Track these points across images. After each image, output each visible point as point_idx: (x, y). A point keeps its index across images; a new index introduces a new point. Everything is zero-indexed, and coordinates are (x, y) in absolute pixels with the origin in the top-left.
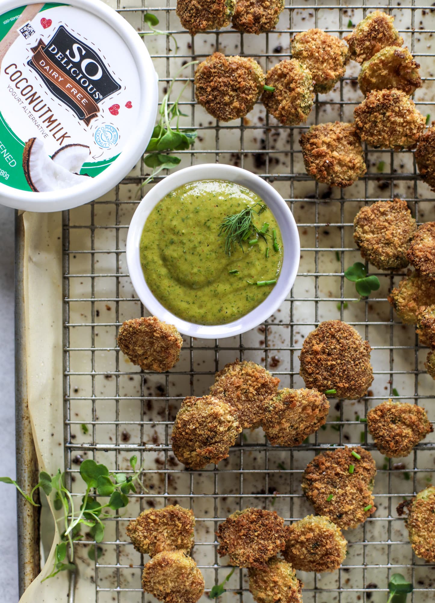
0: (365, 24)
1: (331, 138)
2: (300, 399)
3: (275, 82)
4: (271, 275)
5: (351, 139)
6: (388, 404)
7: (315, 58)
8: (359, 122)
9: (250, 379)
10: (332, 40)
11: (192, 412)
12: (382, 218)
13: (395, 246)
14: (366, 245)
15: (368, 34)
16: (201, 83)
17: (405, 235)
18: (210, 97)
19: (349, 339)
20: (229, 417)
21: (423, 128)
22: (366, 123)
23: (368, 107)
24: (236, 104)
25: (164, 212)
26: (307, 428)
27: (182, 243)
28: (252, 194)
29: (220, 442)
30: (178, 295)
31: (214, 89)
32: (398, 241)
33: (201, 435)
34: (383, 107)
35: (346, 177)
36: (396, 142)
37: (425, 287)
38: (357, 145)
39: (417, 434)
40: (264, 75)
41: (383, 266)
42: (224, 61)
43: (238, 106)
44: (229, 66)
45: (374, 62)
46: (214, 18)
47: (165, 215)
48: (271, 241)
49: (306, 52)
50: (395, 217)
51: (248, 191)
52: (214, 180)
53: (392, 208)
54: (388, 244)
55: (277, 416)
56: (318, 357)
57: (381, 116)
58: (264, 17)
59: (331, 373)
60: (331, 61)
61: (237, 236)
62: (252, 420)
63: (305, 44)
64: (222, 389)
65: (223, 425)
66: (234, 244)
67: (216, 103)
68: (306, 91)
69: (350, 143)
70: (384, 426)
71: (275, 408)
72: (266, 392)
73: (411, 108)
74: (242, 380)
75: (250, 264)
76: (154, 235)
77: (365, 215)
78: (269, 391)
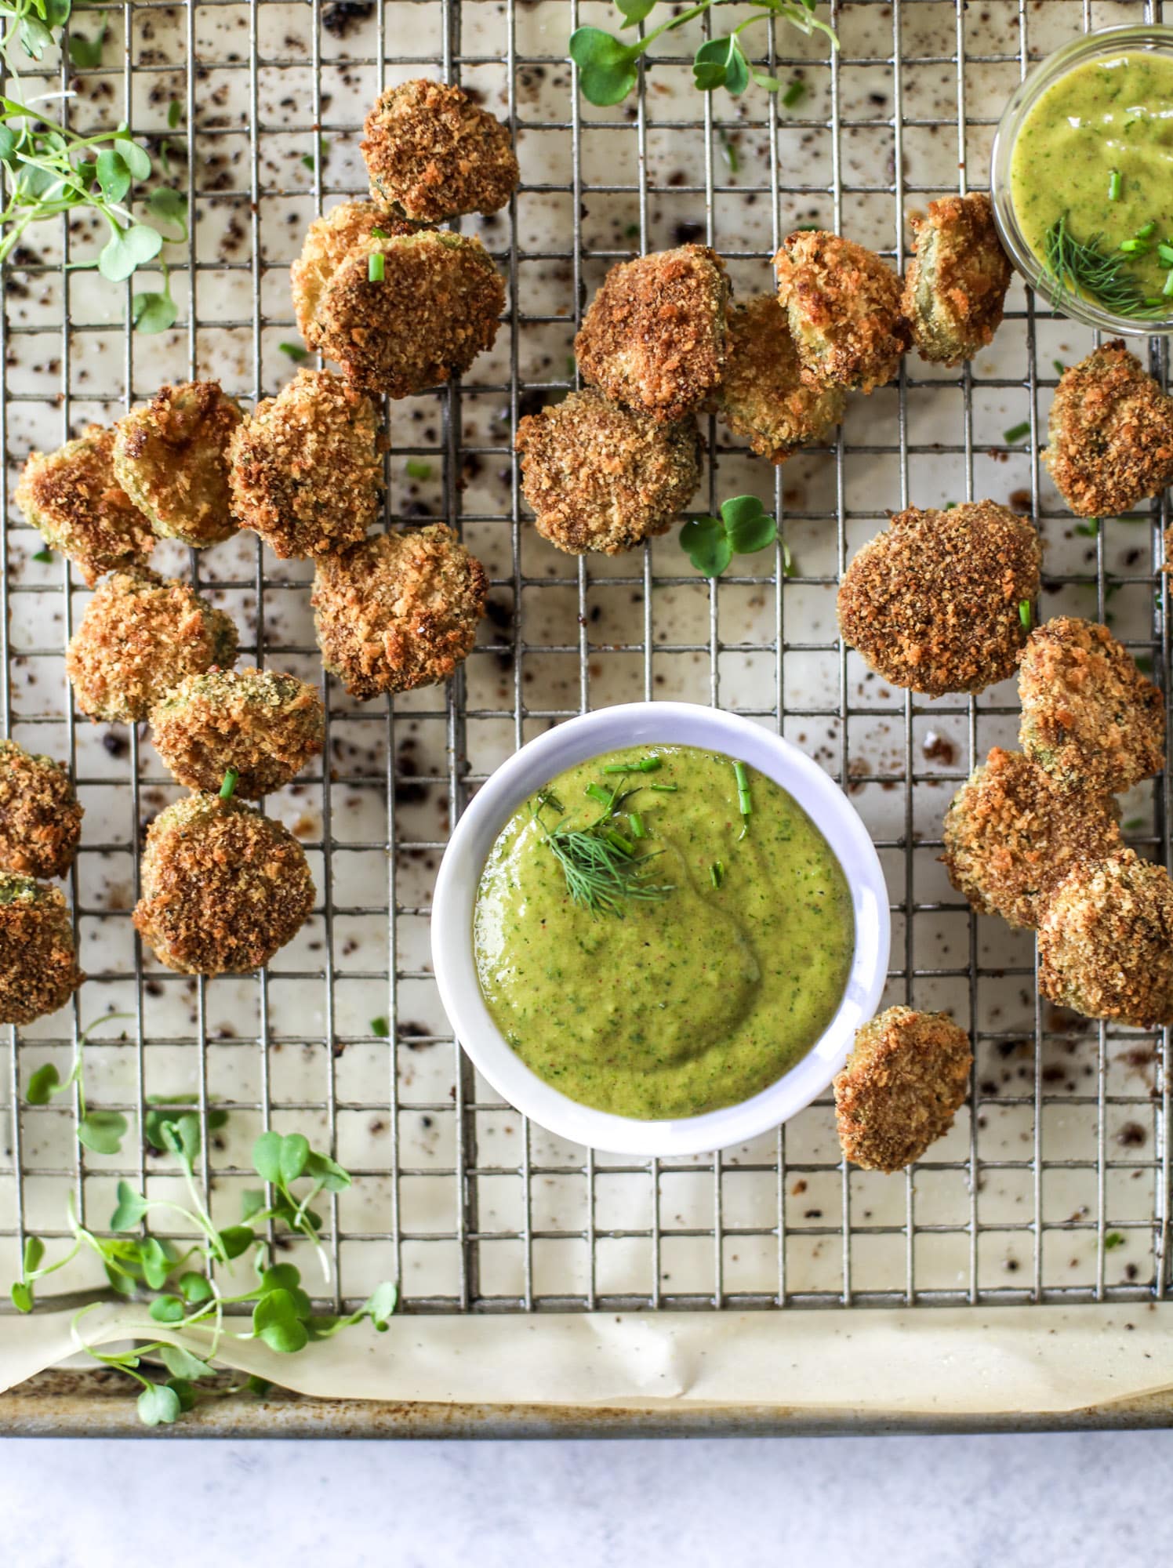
0: (53, 531)
1: (357, 620)
2: (1051, 701)
3: (212, 769)
4: (722, 777)
5: (358, 564)
6: (1054, 462)
7: (148, 664)
8: (317, 547)
9: (993, 827)
10: (96, 616)
11: (1081, 981)
12: (569, 483)
13: (641, 450)
14: (640, 526)
15: (79, 522)
16: (215, 962)
17: (613, 423)
18: (252, 938)
19: (889, 569)
20: (1097, 886)
21: (330, 378)
22: (320, 531)
23: (279, 526)
24: (271, 870)
25: (561, 1059)
26: (1119, 675)
27: (639, 1014)
28: (510, 828)
29: (1159, 908)
30: (775, 1019)
31: (231, 928)
32: (630, 439)
33: (1141, 956)
34: (276, 488)
35: (461, 578)
36: (366, 449)
37: (749, 367)
38: (374, 550)
39: (1133, 386)
40: (193, 797)
41: (693, 478)
42: (157, 905)
43: (276, 865)
44: (170, 892)
45: (157, 510)
46: (43, 931)
47: (568, 1056)
48: (633, 779)
49: (132, 687)
50: (564, 450)
51: (501, 840)
52: (472, 929)
53: (541, 456)
54: (636, 468)
55: (1094, 761)
56: (935, 650)
57: (302, 492)
58: (38, 797)
59: (977, 615)
60: (154, 623)
61: (621, 869)
62: (1100, 820)
63: (110, 688)
64: (1019, 901)
65: (1116, 901)
66: (643, 876)
67: (269, 921)
68: (240, 693)
69: (371, 567)
70: (1112, 474)
71: (1073, 767)
72: (1027, 783)
73: (276, 413)
74: (996, 849)
75: (696, 834)
76: (619, 1085)
77: (560, 527)
78: (1025, 776)
